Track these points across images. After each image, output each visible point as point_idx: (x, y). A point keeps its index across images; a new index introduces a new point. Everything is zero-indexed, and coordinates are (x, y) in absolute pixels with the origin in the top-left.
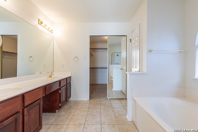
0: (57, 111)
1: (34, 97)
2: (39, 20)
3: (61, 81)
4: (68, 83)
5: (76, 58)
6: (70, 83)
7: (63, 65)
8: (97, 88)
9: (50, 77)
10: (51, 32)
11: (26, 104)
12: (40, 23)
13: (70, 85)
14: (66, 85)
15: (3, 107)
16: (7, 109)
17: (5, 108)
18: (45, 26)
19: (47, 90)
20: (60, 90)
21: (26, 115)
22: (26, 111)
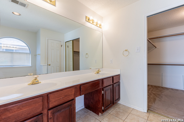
0: (100, 114)
1: (62, 97)
2: (86, 17)
3: (105, 80)
4: (114, 82)
5: (126, 52)
6: (119, 82)
7: (111, 60)
8: (163, 94)
9: (97, 73)
10: (100, 27)
11: (51, 106)
12: (87, 20)
13: (119, 85)
14: (113, 84)
15: (18, 108)
16: (23, 110)
17: (21, 109)
18: (93, 22)
19: (81, 90)
20: (103, 90)
21: (51, 118)
22: (51, 113)
